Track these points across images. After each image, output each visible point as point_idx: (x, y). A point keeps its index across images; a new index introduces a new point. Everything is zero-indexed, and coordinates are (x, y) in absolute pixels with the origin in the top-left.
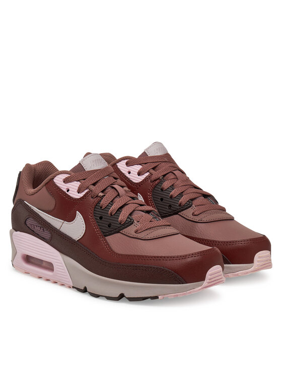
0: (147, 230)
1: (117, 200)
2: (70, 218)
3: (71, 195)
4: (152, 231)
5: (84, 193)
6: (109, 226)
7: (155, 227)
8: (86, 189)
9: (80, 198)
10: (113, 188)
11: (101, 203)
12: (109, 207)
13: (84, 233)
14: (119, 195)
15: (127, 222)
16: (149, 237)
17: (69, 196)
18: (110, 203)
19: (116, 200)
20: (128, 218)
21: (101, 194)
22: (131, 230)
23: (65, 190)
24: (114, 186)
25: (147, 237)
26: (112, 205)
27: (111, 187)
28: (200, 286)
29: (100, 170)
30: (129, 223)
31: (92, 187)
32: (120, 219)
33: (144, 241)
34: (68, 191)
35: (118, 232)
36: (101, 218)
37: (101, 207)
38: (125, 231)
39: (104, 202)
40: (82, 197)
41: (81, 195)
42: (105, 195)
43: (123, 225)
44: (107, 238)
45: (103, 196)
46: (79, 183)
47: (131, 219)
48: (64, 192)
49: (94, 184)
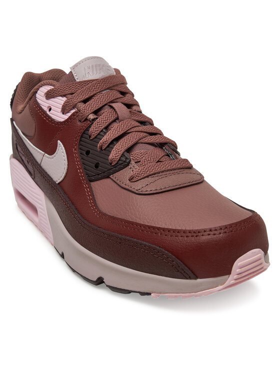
0: (147, 177)
1: (115, 125)
2: (51, 150)
3: (53, 117)
4: (157, 178)
5: (69, 114)
6: (97, 166)
7: (163, 172)
8: (74, 108)
9: (64, 122)
10: (112, 107)
11: (91, 130)
12: (101, 137)
13: (65, 173)
14: (118, 118)
15: (121, 162)
16: (149, 189)
17: (50, 117)
18: (102, 131)
19: (112, 126)
20: (123, 155)
21: (92, 117)
22: (124, 175)
23: (46, 109)
24: (113, 105)
25: (144, 191)
26: (105, 133)
27: (109, 106)
28: (221, 285)
29: (97, 80)
30: (123, 163)
31: (81, 106)
32: (111, 157)
33: (140, 196)
34: (50, 110)
35: (108, 177)
36: (88, 153)
37: (90, 137)
38: (116, 176)
39: (94, 130)
40: (67, 120)
41: (66, 117)
42: (97, 118)
43: (115, 166)
44: (92, 183)
45: (94, 120)
46: (64, 99)
47: (126, 158)
48: (44, 112)
49: (85, 101)
